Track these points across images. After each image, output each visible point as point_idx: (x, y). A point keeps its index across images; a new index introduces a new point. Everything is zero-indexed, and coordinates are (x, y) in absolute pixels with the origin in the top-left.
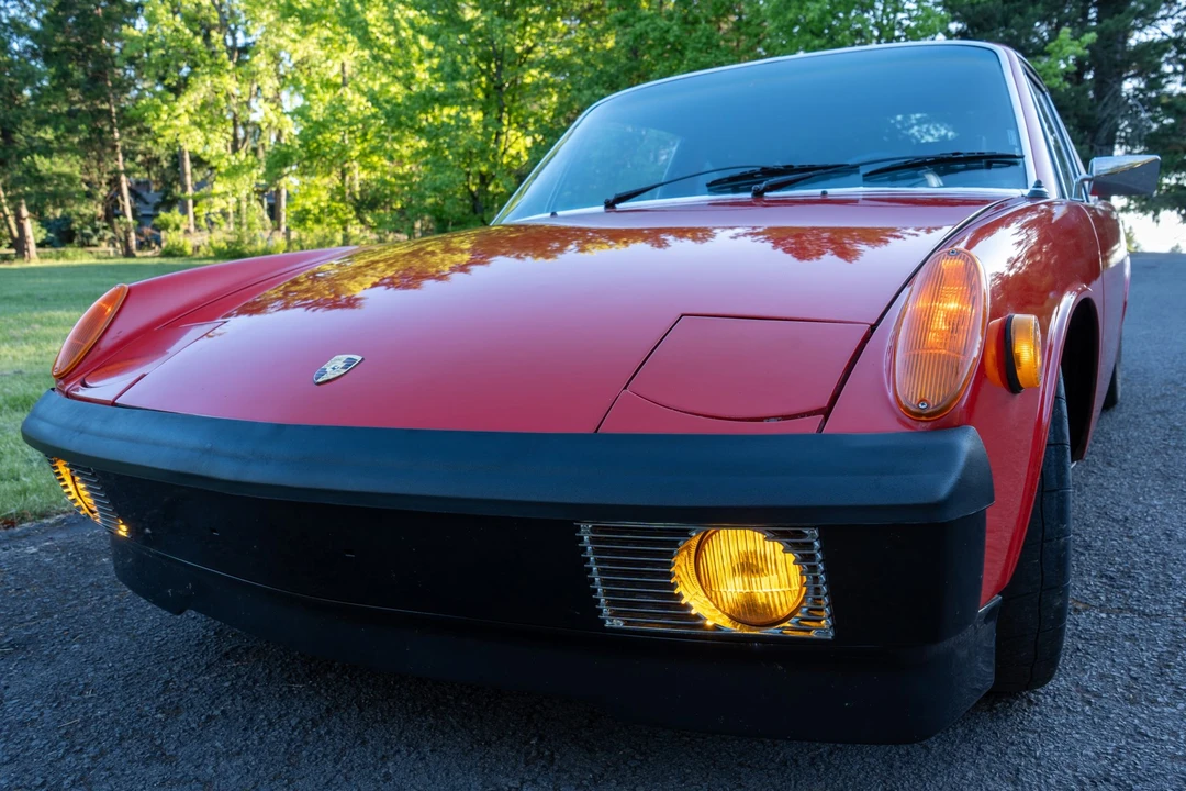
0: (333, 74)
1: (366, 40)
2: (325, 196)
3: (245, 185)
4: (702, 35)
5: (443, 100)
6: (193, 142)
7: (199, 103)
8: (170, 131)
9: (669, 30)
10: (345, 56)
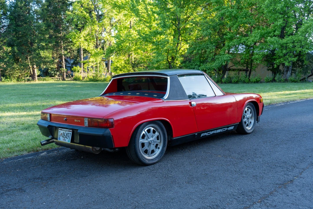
0: (127, 24)
1: (137, 14)
2: (123, 62)
3: (99, 59)
4: (244, 13)
5: (161, 33)
6: (84, 45)
7: (87, 34)
8: (78, 42)
9: (233, 12)
10: (131, 19)
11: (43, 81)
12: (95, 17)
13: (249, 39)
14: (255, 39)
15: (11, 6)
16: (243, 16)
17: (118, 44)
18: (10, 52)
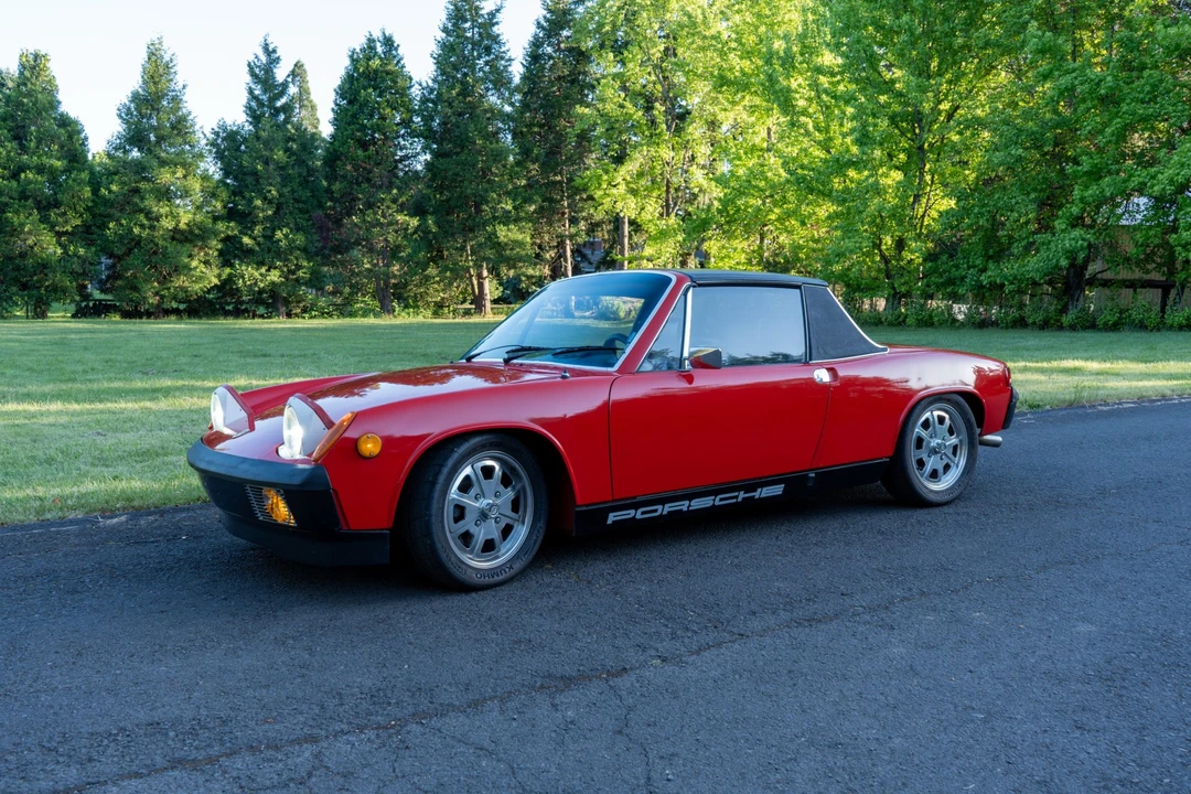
0: (759, 138)
1: (787, 106)
2: (743, 258)
4: (1147, 83)
6: (629, 208)
7: (636, 171)
8: (609, 199)
9: (1101, 81)
10: (770, 122)
12: (661, 119)
13: (1160, 175)
14: (1178, 174)
15: (424, 100)
16: (1142, 96)
17: (725, 202)
18: (415, 232)
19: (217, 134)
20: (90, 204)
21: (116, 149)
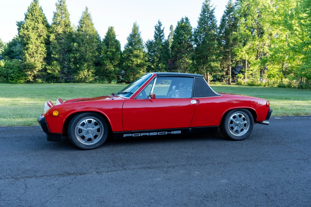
0: (283, 38)
1: (290, 28)
7: (248, 48)
11: (213, 84)
15: (195, 32)
17: (272, 55)
18: (191, 64)
19: (147, 42)
20: (120, 59)
21: (126, 46)
